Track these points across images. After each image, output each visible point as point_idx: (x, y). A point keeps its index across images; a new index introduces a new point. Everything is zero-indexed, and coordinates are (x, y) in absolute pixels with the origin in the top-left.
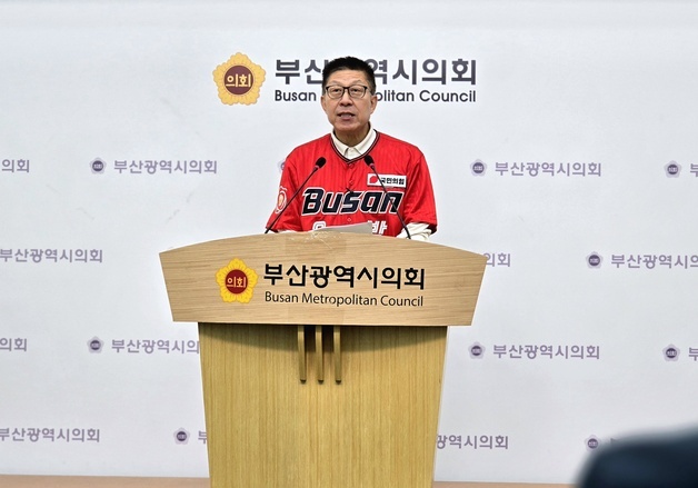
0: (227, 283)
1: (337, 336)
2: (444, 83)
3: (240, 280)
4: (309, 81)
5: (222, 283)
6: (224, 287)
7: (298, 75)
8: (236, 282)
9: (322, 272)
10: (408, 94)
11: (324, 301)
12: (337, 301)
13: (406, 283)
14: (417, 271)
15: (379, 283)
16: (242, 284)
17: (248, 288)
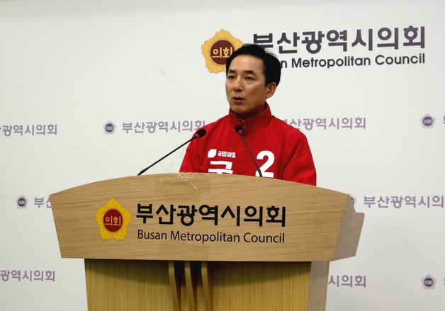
0: (105, 222)
1: (204, 271)
3: (116, 219)
4: (281, 51)
5: (101, 222)
6: (103, 226)
7: (271, 46)
8: (113, 221)
9: (188, 211)
10: (365, 59)
11: (190, 238)
12: (203, 238)
13: (268, 221)
14: (278, 209)
15: (242, 221)
16: (118, 223)
17: (123, 226)
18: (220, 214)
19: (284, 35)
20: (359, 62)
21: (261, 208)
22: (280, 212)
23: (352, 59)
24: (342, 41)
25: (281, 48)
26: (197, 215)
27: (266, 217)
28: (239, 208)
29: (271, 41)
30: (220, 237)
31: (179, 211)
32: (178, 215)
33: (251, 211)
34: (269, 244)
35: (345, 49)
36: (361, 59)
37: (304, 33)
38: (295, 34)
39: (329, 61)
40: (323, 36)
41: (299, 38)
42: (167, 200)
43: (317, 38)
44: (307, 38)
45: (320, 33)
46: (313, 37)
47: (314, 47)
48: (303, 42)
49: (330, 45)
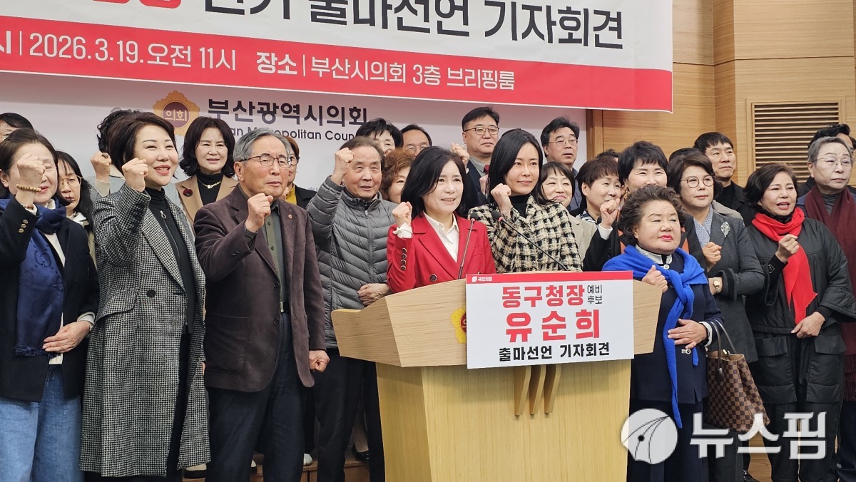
2: (343, 125)
4: (237, 119)
7: (227, 113)
10: (316, 133)
19: (240, 103)
20: (311, 135)
23: (305, 132)
24: (295, 114)
25: (237, 115)
29: (226, 107)
35: (298, 123)
36: (313, 133)
37: (260, 104)
38: (251, 103)
40: (278, 107)
41: (254, 108)
43: (271, 109)
44: (262, 109)
45: (274, 104)
46: (268, 108)
47: (269, 118)
48: (258, 112)
49: (284, 117)
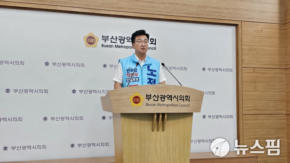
0: (133, 100)
1: (166, 116)
3: (138, 99)
4: (111, 42)
5: (132, 100)
6: (133, 102)
8: (136, 100)
9: (163, 97)
11: (164, 105)
12: (168, 105)
13: (185, 100)
14: (188, 96)
15: (178, 100)
16: (139, 101)
17: (140, 102)
18: (173, 97)
19: (112, 37)
21: (184, 96)
22: (188, 97)
26: (166, 98)
27: (185, 99)
28: (178, 96)
29: (108, 38)
30: (172, 105)
31: (160, 97)
32: (160, 98)
33: (181, 97)
34: (186, 107)
39: (127, 46)
40: (125, 38)
41: (117, 38)
42: (156, 93)
44: (120, 39)
46: (122, 38)
47: (122, 41)
49: (127, 41)
